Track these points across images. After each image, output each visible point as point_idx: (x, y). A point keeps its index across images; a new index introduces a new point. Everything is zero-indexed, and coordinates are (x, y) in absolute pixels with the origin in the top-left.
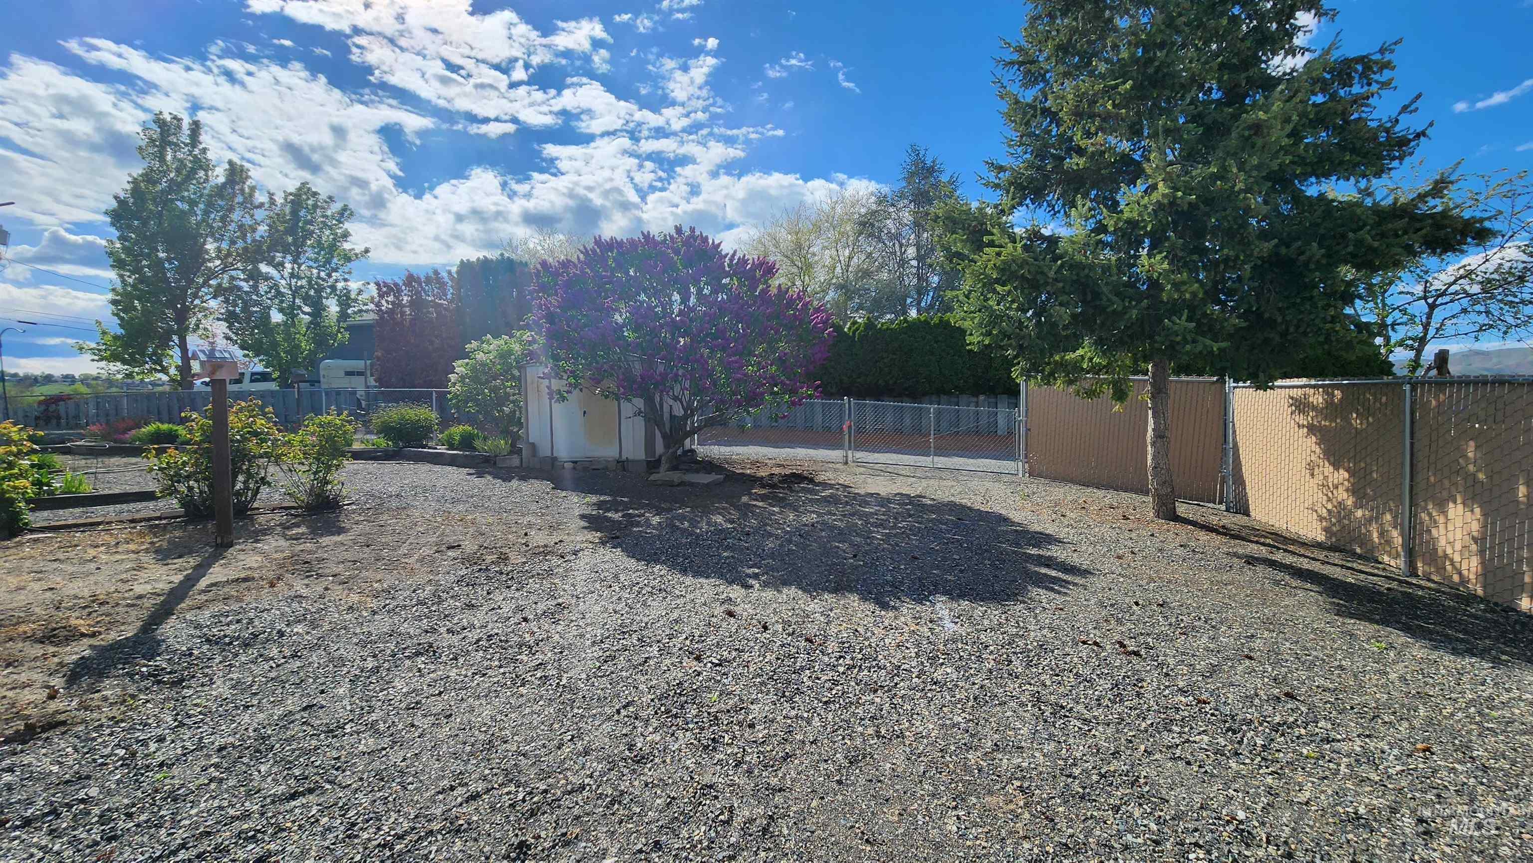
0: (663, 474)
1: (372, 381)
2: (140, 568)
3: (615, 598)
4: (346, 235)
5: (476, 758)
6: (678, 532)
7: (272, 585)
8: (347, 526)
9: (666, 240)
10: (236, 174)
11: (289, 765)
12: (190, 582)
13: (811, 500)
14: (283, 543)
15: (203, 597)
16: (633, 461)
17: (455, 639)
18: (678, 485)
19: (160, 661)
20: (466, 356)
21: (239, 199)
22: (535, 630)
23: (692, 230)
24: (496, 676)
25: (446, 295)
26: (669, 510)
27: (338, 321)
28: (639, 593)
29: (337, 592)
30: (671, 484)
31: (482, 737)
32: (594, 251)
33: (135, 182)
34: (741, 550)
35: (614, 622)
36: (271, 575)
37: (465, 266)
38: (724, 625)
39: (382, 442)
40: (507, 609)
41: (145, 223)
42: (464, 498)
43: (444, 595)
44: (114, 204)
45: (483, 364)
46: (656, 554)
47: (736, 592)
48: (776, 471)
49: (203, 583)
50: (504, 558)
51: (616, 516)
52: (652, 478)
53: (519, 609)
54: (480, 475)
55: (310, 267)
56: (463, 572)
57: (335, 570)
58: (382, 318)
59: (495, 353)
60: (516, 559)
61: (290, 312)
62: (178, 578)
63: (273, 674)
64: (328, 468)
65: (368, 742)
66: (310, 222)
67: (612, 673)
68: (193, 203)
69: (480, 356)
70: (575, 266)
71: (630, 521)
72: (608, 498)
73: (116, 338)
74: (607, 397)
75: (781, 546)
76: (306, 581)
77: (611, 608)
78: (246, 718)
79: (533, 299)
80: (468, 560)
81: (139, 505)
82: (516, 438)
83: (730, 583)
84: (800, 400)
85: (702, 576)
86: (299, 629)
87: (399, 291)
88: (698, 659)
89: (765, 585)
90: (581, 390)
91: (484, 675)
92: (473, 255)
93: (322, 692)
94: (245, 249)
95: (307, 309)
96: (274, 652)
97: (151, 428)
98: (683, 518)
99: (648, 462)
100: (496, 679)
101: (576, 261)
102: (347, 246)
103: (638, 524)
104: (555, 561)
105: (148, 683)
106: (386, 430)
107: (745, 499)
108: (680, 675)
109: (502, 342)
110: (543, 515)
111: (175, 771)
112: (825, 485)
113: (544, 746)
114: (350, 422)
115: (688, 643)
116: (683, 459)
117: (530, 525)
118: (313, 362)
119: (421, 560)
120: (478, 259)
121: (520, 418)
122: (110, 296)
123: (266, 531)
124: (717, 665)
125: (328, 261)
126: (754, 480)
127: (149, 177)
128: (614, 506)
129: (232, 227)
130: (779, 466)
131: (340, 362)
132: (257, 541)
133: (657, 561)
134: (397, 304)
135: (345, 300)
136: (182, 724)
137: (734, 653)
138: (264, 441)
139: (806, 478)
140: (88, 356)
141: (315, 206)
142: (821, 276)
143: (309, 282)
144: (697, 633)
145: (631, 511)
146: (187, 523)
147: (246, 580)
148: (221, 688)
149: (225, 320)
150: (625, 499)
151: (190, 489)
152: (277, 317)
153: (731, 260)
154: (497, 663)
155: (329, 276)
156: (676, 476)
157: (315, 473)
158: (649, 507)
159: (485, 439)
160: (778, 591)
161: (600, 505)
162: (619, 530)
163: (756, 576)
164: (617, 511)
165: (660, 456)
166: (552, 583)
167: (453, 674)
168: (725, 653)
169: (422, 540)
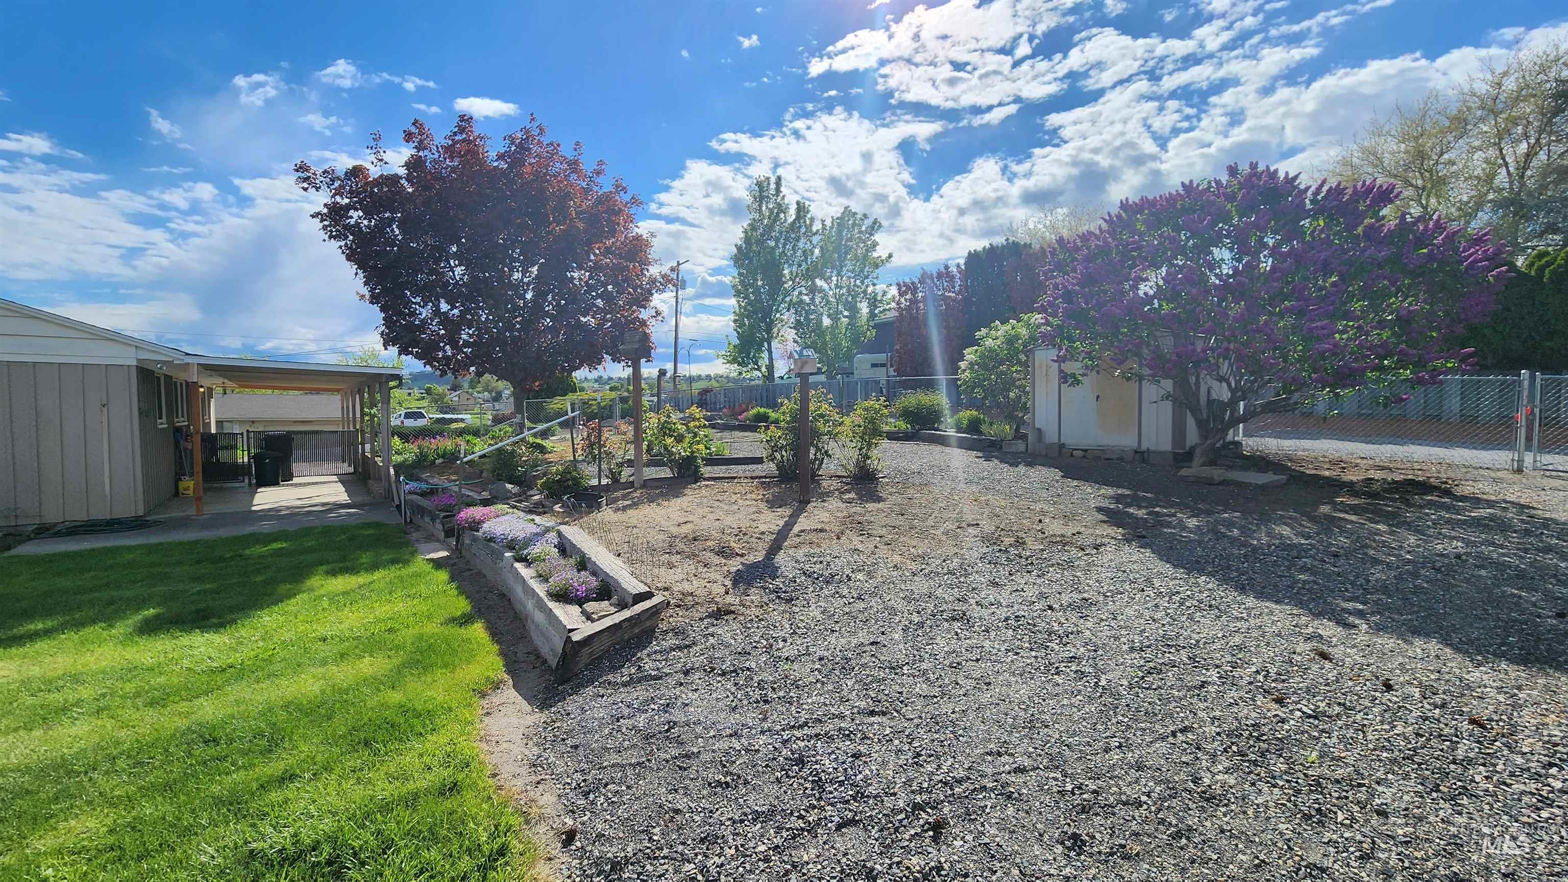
0: (1194, 470)
1: (892, 372)
2: (759, 512)
3: (1149, 605)
4: (875, 244)
5: (1019, 732)
6: (1226, 540)
7: (838, 538)
8: (884, 496)
9: (1210, 187)
10: (801, 209)
11: (866, 687)
12: (789, 526)
13: (1448, 521)
14: (840, 504)
15: (798, 540)
16: (1154, 452)
17: (985, 613)
18: (1219, 484)
19: (778, 582)
20: (975, 342)
21: (803, 230)
22: (1063, 620)
23: (1253, 166)
24: (1028, 658)
25: (954, 287)
26: (1209, 513)
27: (868, 321)
28: (1182, 604)
29: (883, 551)
30: (1210, 483)
31: (1022, 714)
32: (1119, 217)
33: (746, 232)
34: (1328, 576)
35: (1154, 631)
36: (837, 530)
37: (973, 257)
38: (1315, 667)
39: (903, 425)
40: (1031, 593)
41: (751, 262)
42: (976, 480)
43: (970, 569)
44: (735, 250)
45: (991, 350)
46: (1198, 562)
47: (1328, 629)
48: (1378, 475)
49: (796, 529)
50: (1020, 543)
51: (1141, 513)
52: (1184, 472)
53: (1042, 596)
54: (988, 459)
55: (849, 278)
56: (985, 550)
57: (883, 531)
58: (901, 314)
59: (1002, 339)
60: (1033, 545)
61: (834, 317)
62: (781, 523)
63: (847, 610)
64: (869, 445)
65: (922, 688)
66: (850, 240)
67: (1159, 687)
68: (777, 240)
69: (989, 342)
70: (1098, 238)
71: (1159, 522)
72: (1127, 492)
73: (735, 346)
74: (1129, 379)
75: (1399, 578)
76: (860, 538)
77: (1147, 614)
78: (832, 639)
79: (1047, 279)
80: (986, 539)
81: (754, 467)
82: (1020, 423)
83: (1318, 615)
84: (1433, 377)
85: (1269, 599)
86: (860, 576)
87: (916, 288)
88: (1279, 701)
89: (1378, 629)
90: (1098, 372)
91: (1017, 654)
92: (980, 245)
93: (883, 633)
94: (808, 269)
95: (846, 313)
96: (845, 592)
97: (754, 411)
98: (1230, 524)
99: (1176, 455)
100: (1029, 661)
101: (1097, 232)
102: (875, 255)
103: (1169, 525)
104: (1074, 552)
105: (773, 596)
106: (907, 414)
107: (1325, 509)
108: (1254, 715)
109: (1009, 327)
110: (1055, 503)
111: (796, 666)
112: (1476, 501)
113: (1088, 743)
114: (886, 407)
115: (1260, 678)
116: (1223, 453)
117: (1043, 512)
118: (849, 357)
119: (946, 533)
120: (984, 248)
121: (1025, 403)
122: (732, 317)
123: (829, 494)
124: (1309, 716)
125: (862, 271)
126: (1335, 486)
127: (753, 227)
128: (1137, 502)
129: (799, 253)
130: (1383, 468)
131: (867, 356)
132: (824, 501)
133: (1201, 572)
134: (914, 301)
135: (874, 302)
136: (795, 633)
137: (1337, 709)
138: (828, 421)
139: (1436, 488)
140: (721, 360)
141: (854, 225)
142: (1463, 192)
143: (848, 291)
144: (1273, 670)
145: (1157, 509)
146: (781, 482)
147: (822, 530)
148: (815, 612)
149: (795, 328)
150: (1149, 495)
151: (782, 456)
152: (826, 322)
153: (1316, 194)
154: (1027, 645)
155: (862, 283)
156: (1217, 473)
157: (860, 450)
158: (1183, 507)
159: (991, 424)
160: (1405, 641)
161: (1118, 499)
162: (1147, 528)
163: (1360, 614)
164: (1140, 507)
165: (1193, 449)
166: (1074, 576)
167: (987, 644)
168: (1322, 705)
169: (946, 515)
